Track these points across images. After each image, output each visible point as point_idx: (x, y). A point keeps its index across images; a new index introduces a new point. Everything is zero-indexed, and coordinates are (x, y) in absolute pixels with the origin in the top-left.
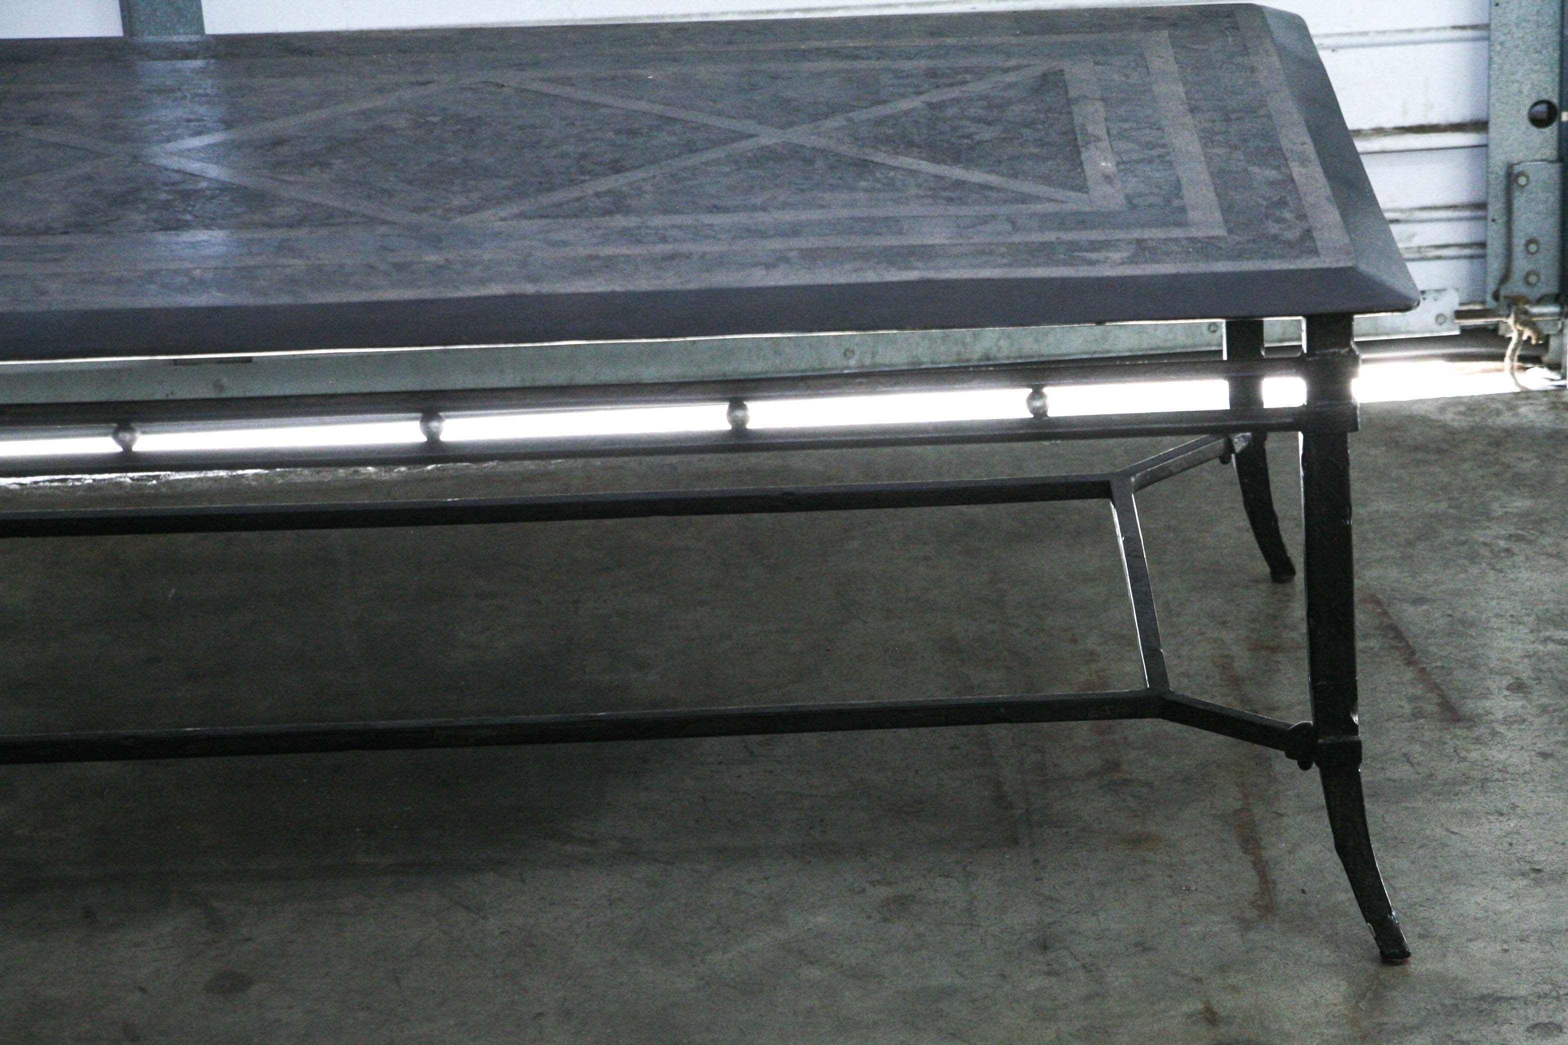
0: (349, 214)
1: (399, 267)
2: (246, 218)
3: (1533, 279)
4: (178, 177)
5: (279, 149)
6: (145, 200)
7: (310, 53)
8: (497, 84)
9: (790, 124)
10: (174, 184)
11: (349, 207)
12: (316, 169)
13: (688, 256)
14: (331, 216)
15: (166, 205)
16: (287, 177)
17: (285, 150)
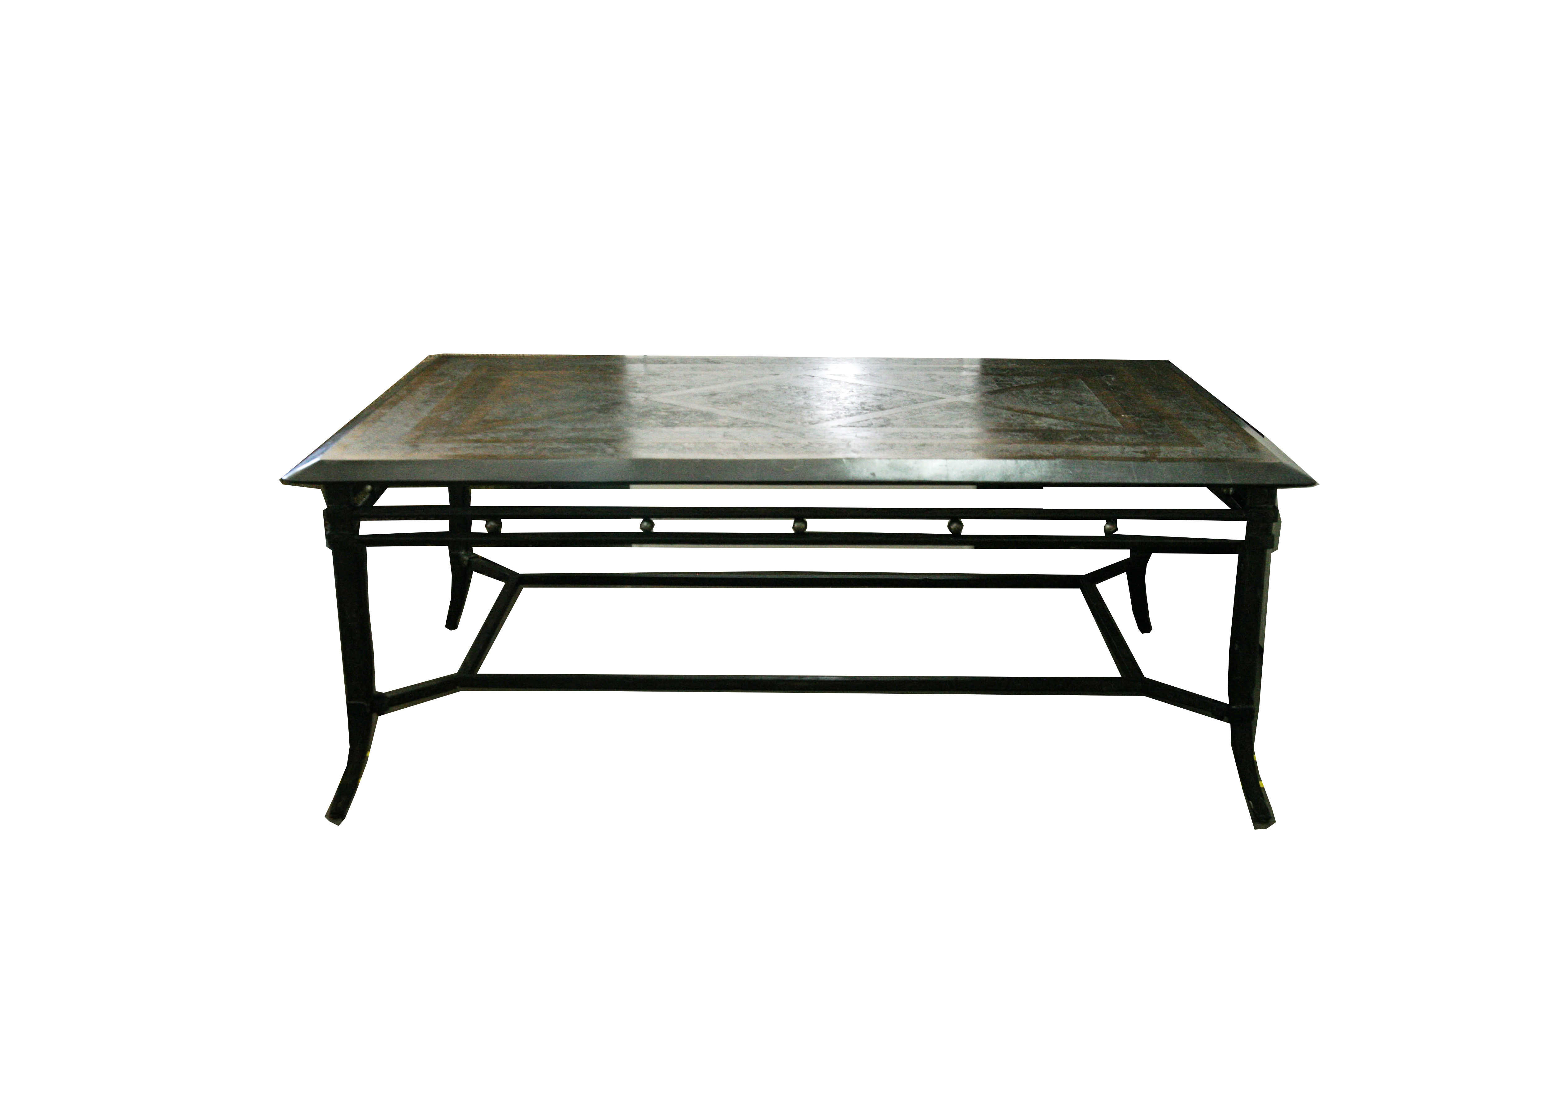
0: (755, 423)
1: (786, 445)
2: (705, 423)
4: (668, 406)
5: (714, 397)
6: (655, 415)
7: (718, 363)
8: (810, 376)
9: (959, 395)
10: (667, 409)
11: (754, 419)
12: (734, 405)
13: (932, 445)
14: (746, 423)
15: (667, 417)
16: (720, 407)
17: (717, 397)
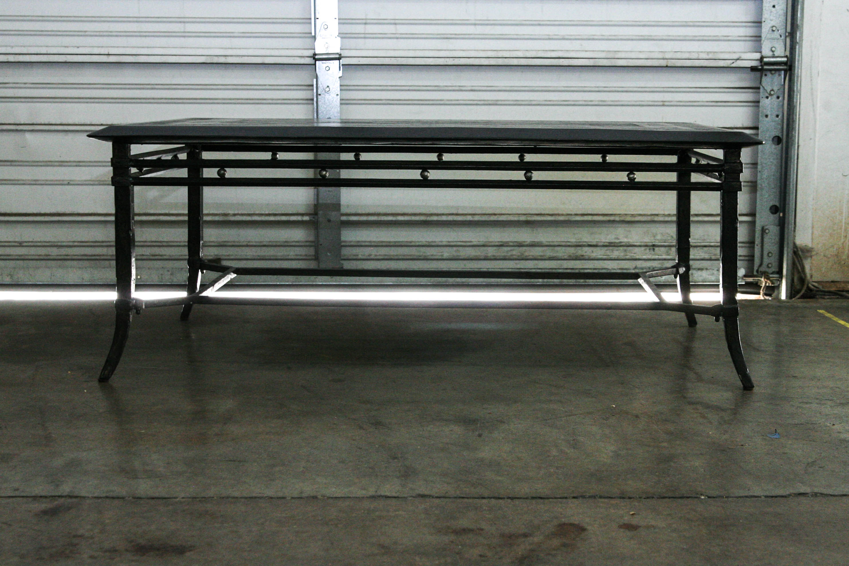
3: (770, 265)
